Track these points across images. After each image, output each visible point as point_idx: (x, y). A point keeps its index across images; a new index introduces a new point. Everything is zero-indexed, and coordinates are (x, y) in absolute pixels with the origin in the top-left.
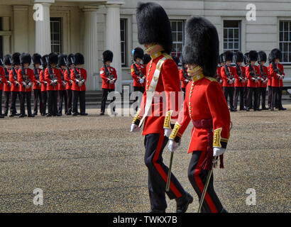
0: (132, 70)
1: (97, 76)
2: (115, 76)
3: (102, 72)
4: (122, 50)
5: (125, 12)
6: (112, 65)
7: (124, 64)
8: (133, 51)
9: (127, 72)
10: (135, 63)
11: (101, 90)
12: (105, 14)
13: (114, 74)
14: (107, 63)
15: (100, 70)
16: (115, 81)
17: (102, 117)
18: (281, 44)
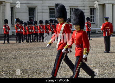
0: (15, 27)
1: (2, 29)
2: (9, 29)
3: (4, 27)
4: (12, 19)
5: (12, 5)
6: (8, 25)
7: (12, 24)
8: (16, 20)
9: (13, 27)
10: (16, 24)
11: (4, 34)
12: (5, 6)
13: (8, 28)
14: (6, 24)
15: (3, 27)
16: (9, 31)
17: (4, 44)
18: (70, 16)
